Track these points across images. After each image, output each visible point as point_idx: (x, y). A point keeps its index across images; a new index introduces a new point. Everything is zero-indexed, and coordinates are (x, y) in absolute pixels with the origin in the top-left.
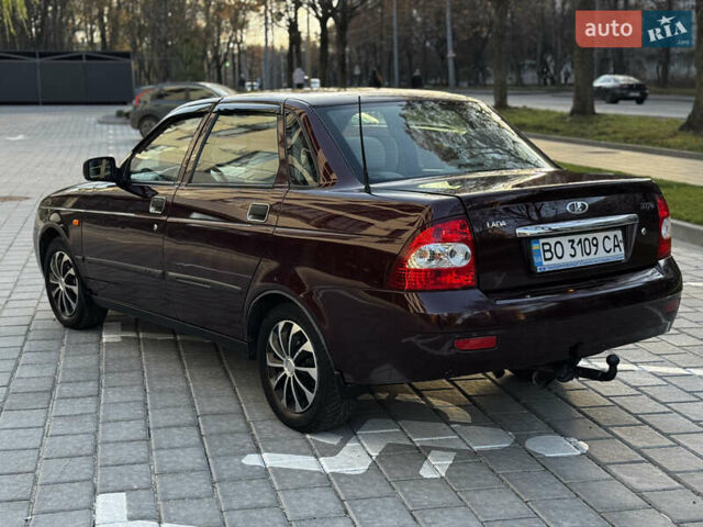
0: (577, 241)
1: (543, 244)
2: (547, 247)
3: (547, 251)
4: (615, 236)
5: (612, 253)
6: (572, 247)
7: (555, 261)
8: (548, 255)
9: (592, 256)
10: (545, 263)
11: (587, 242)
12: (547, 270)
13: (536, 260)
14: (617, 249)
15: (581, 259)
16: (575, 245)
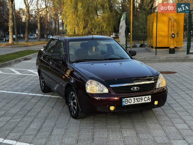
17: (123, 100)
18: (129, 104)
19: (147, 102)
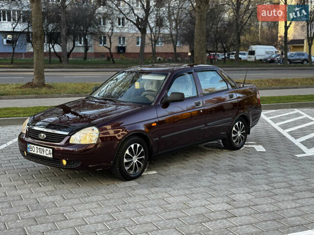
17: (28, 146)
18: (32, 152)
19: (48, 156)
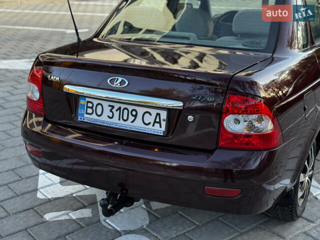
0: (116, 108)
1: (88, 102)
2: (90, 105)
3: (90, 107)
4: (158, 114)
5: (150, 126)
6: (111, 111)
7: (94, 116)
8: (90, 111)
9: (129, 123)
10: (86, 116)
11: (126, 111)
12: (86, 121)
13: (80, 111)
14: (157, 125)
15: (116, 122)
16: (114, 110)
